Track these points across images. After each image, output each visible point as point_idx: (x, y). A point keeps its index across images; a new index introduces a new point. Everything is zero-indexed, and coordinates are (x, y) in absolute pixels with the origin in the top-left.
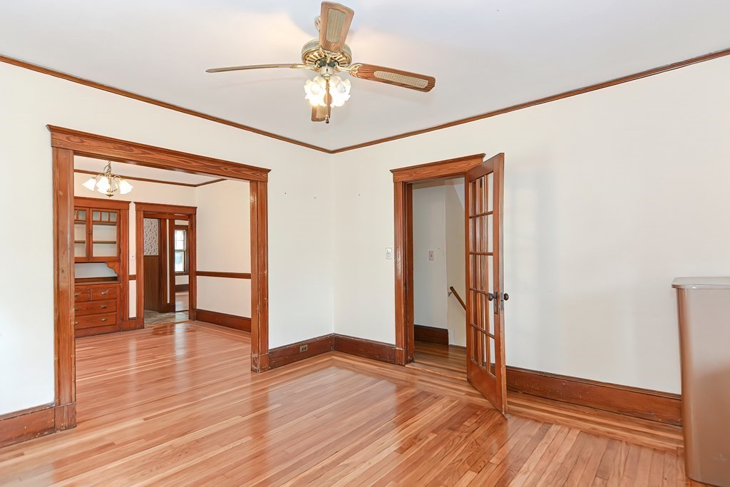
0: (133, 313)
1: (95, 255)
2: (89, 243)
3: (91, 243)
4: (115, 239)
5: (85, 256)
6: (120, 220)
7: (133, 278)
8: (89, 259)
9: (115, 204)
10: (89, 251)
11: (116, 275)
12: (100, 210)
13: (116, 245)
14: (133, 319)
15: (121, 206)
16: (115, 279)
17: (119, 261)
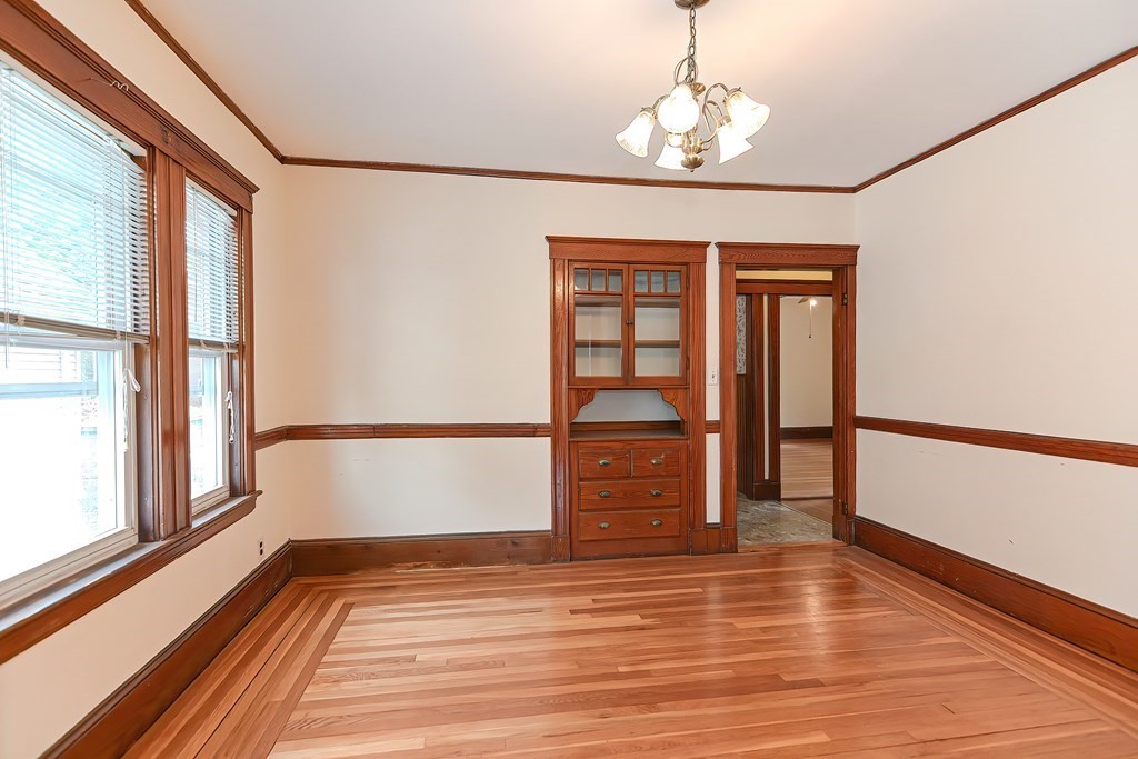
0: (713, 515)
1: (639, 373)
2: (627, 346)
3: (632, 346)
4: (676, 337)
5: (620, 375)
6: (688, 288)
7: (714, 427)
8: (628, 382)
9: (678, 250)
10: (628, 364)
11: (678, 419)
12: (649, 266)
13: (678, 352)
14: (714, 526)
15: (688, 256)
16: (674, 426)
17: (685, 386)
